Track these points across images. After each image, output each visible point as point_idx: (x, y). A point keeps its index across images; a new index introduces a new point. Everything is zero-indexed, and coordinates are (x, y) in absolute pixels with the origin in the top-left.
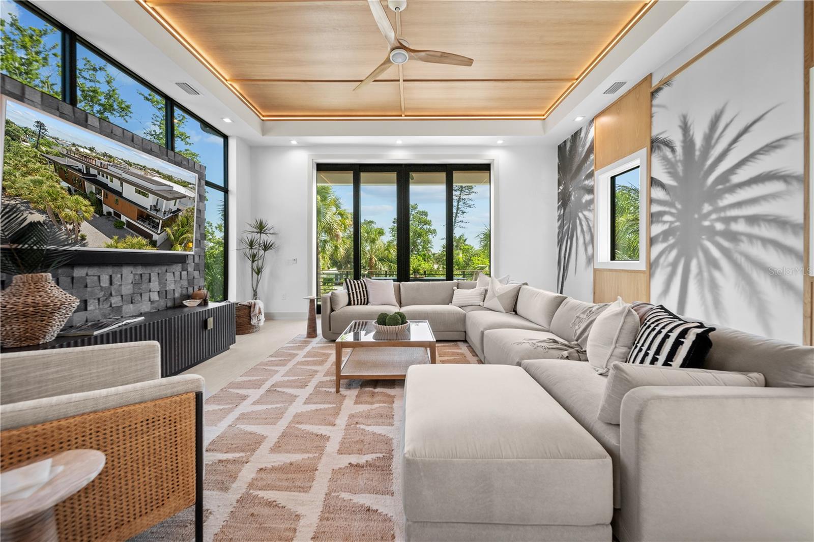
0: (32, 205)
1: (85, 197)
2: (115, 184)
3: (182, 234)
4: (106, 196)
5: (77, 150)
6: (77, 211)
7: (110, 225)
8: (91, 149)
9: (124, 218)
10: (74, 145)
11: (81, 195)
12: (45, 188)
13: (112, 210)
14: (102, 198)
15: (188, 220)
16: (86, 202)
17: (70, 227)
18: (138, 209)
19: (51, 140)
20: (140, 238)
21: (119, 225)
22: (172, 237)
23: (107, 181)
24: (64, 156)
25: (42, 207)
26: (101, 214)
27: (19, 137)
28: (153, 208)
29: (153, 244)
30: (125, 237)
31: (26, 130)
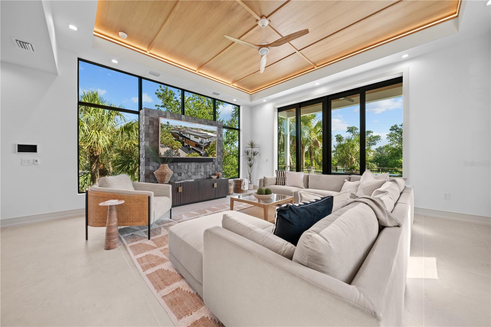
0: (166, 145)
1: (179, 141)
2: (188, 136)
3: (212, 151)
4: (185, 140)
5: (177, 127)
6: (177, 146)
7: (187, 149)
8: (181, 126)
9: (191, 147)
10: (176, 126)
11: (178, 141)
12: (169, 140)
13: (187, 144)
14: (184, 141)
15: (214, 145)
16: (180, 143)
17: (176, 151)
18: (196, 144)
19: (170, 126)
20: (196, 153)
21: (189, 149)
22: (208, 152)
23: (185, 135)
24: (174, 130)
25: (169, 145)
26: (184, 146)
27: (163, 127)
28: (200, 142)
29: (201, 155)
30: (191, 153)
31: (165, 125)
